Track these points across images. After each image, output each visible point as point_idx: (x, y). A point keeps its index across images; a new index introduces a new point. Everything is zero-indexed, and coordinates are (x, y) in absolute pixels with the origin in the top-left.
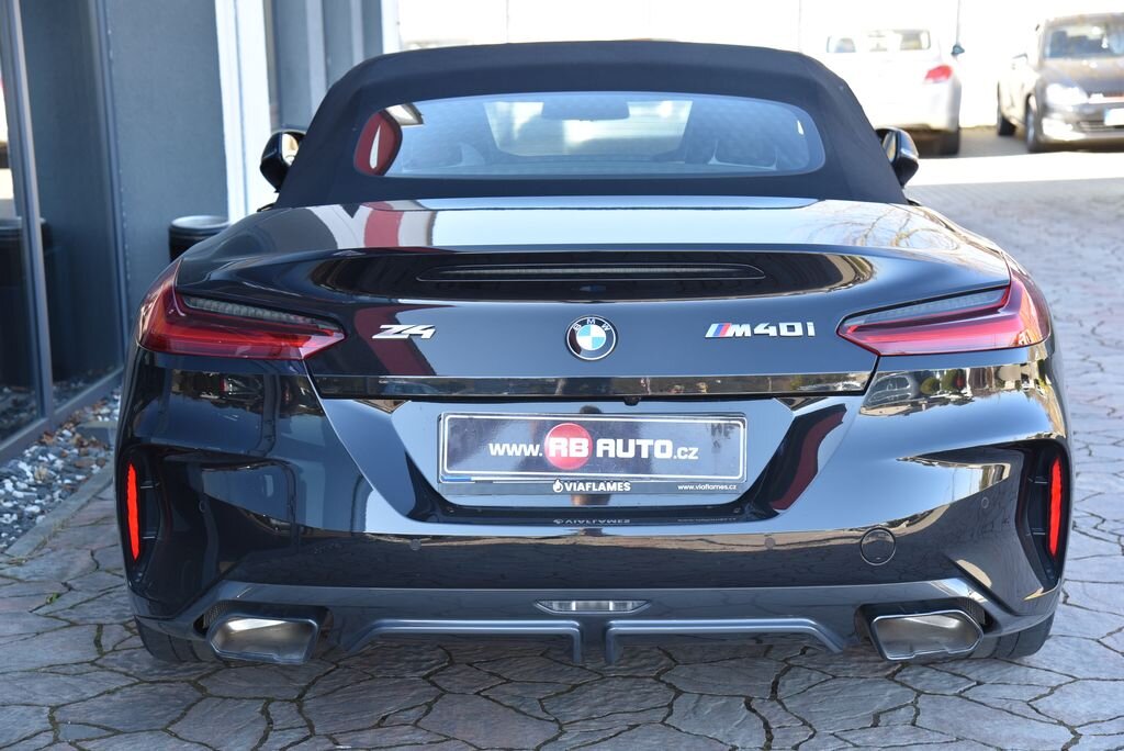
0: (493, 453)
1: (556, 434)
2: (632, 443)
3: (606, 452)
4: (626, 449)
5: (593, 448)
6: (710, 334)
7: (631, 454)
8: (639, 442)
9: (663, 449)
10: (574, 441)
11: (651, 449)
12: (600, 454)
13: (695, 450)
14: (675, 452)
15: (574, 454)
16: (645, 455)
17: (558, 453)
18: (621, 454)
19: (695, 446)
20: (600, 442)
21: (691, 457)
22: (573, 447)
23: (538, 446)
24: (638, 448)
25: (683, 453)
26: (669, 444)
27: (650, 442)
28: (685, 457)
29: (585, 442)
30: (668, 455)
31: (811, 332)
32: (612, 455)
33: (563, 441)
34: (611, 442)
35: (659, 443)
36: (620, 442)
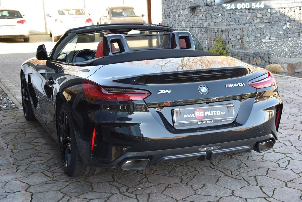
0: (185, 117)
1: (197, 112)
2: (212, 112)
3: (207, 115)
4: (211, 113)
5: (204, 114)
6: (226, 87)
7: (212, 114)
8: (214, 112)
9: (218, 113)
10: (201, 113)
11: (216, 113)
12: (206, 115)
13: (224, 112)
14: (221, 113)
15: (201, 116)
16: (215, 114)
17: (198, 115)
18: (210, 115)
19: (224, 111)
20: (206, 112)
21: (224, 114)
22: (201, 114)
23: (194, 115)
24: (213, 113)
25: (222, 113)
26: (219, 111)
27: (216, 111)
28: (223, 114)
29: (203, 113)
30: (219, 114)
31: (244, 85)
32: (208, 115)
33: (198, 113)
34: (208, 112)
35: (217, 111)
36: (210, 112)
